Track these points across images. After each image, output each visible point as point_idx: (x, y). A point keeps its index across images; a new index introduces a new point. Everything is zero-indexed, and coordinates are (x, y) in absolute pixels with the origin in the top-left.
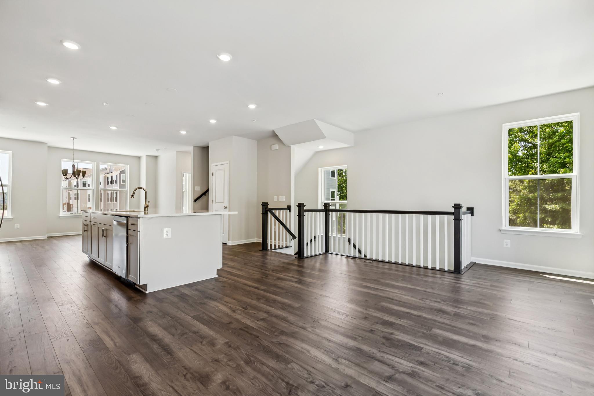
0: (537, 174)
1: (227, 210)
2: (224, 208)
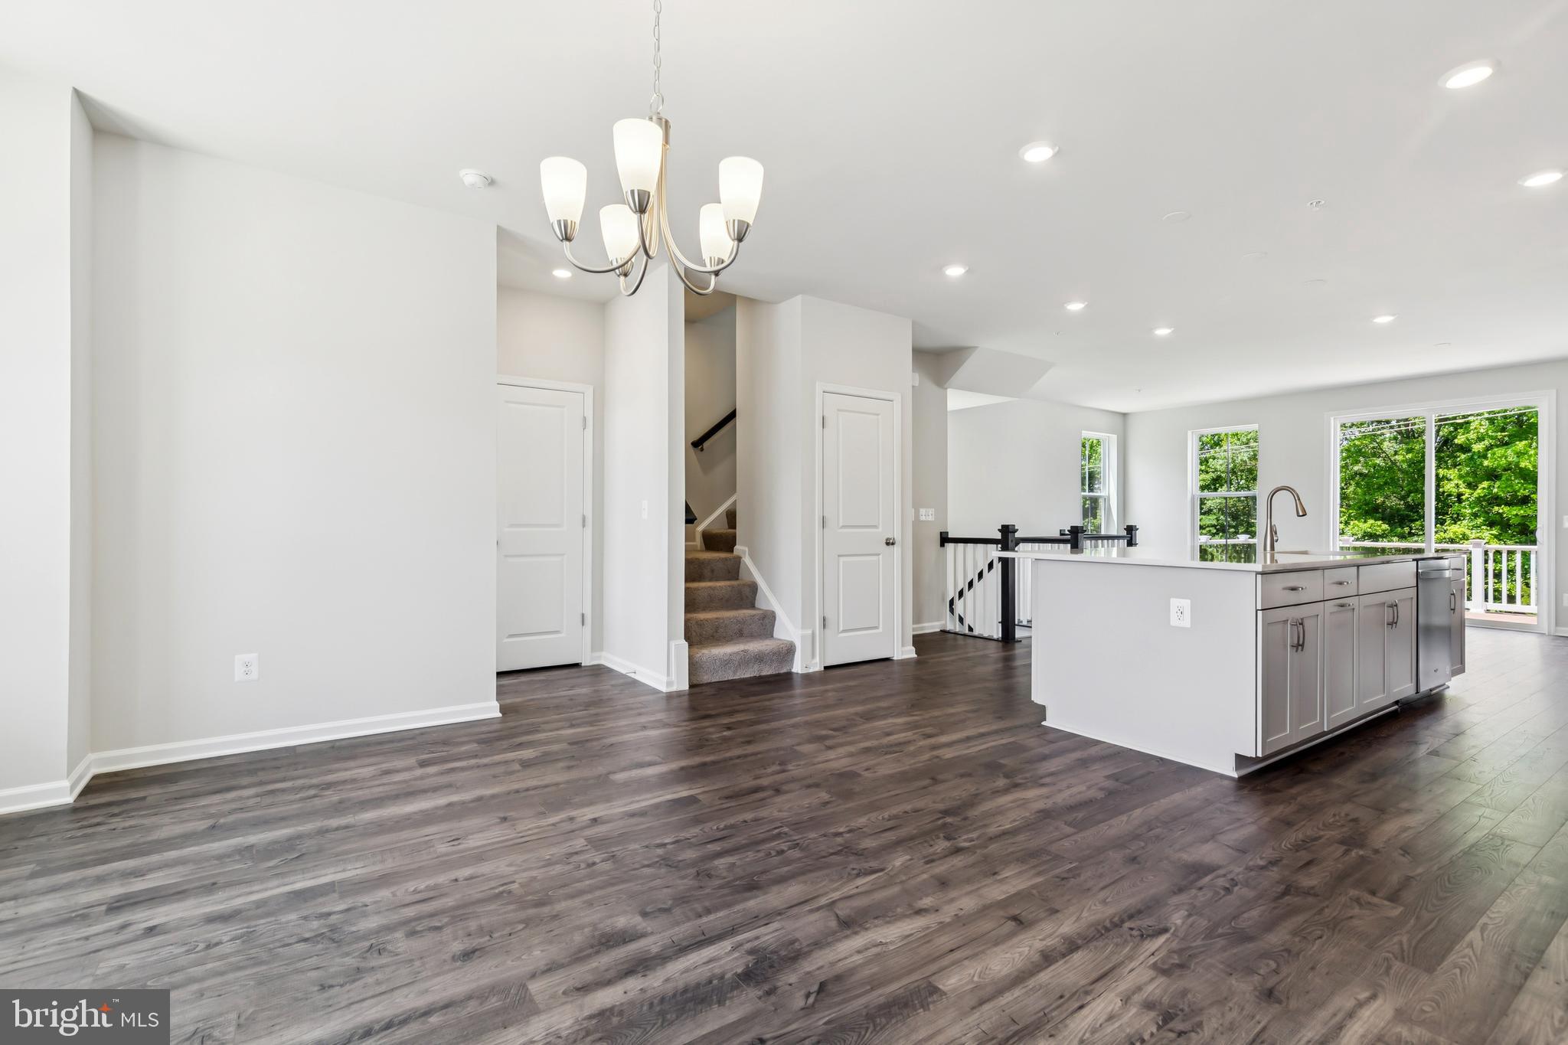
0: (1085, 490)
1: (896, 549)
2: (888, 544)
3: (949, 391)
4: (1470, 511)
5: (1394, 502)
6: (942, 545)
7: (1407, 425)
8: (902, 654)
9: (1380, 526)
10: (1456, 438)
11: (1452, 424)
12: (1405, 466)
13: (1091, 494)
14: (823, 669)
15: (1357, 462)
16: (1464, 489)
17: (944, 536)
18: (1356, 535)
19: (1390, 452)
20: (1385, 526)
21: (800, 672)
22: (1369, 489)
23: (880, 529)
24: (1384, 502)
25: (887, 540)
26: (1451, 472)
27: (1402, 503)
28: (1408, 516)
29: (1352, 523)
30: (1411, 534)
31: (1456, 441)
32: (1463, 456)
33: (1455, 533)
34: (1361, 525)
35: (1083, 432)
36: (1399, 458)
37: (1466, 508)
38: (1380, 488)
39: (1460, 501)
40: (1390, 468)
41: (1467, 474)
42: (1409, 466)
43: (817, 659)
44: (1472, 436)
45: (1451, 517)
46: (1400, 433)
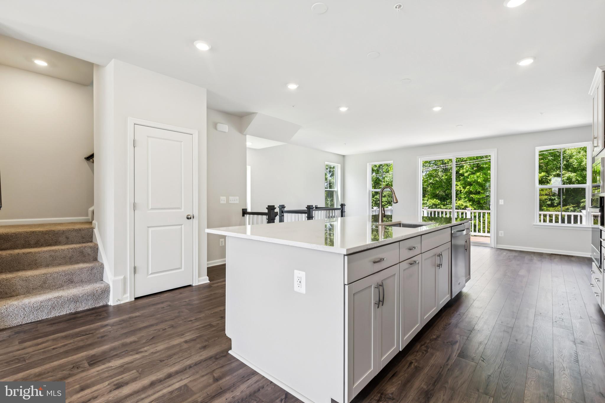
0: (327, 188)
1: (195, 221)
2: (188, 218)
3: (248, 137)
4: (464, 196)
5: (442, 193)
6: (243, 215)
7: (446, 166)
8: (199, 282)
9: (437, 201)
10: (460, 171)
11: (459, 166)
12: (445, 181)
13: (330, 190)
14: (134, 299)
15: (431, 179)
16: (462, 189)
17: (244, 211)
18: (430, 204)
19: (441, 176)
20: (439, 201)
21: (112, 305)
22: (435, 188)
23: (183, 210)
24: (439, 193)
25: (187, 216)
26: (458, 183)
27: (444, 193)
28: (446, 198)
29: (429, 200)
30: (447, 204)
31: (460, 172)
32: (462, 178)
33: (459, 204)
34: (432, 201)
35: (326, 162)
36: (443, 178)
37: (462, 195)
38: (438, 188)
39: (461, 193)
40: (441, 181)
41: (463, 184)
42: (446, 181)
43: (128, 295)
44: (464, 171)
45: (458, 198)
46: (443, 169)
